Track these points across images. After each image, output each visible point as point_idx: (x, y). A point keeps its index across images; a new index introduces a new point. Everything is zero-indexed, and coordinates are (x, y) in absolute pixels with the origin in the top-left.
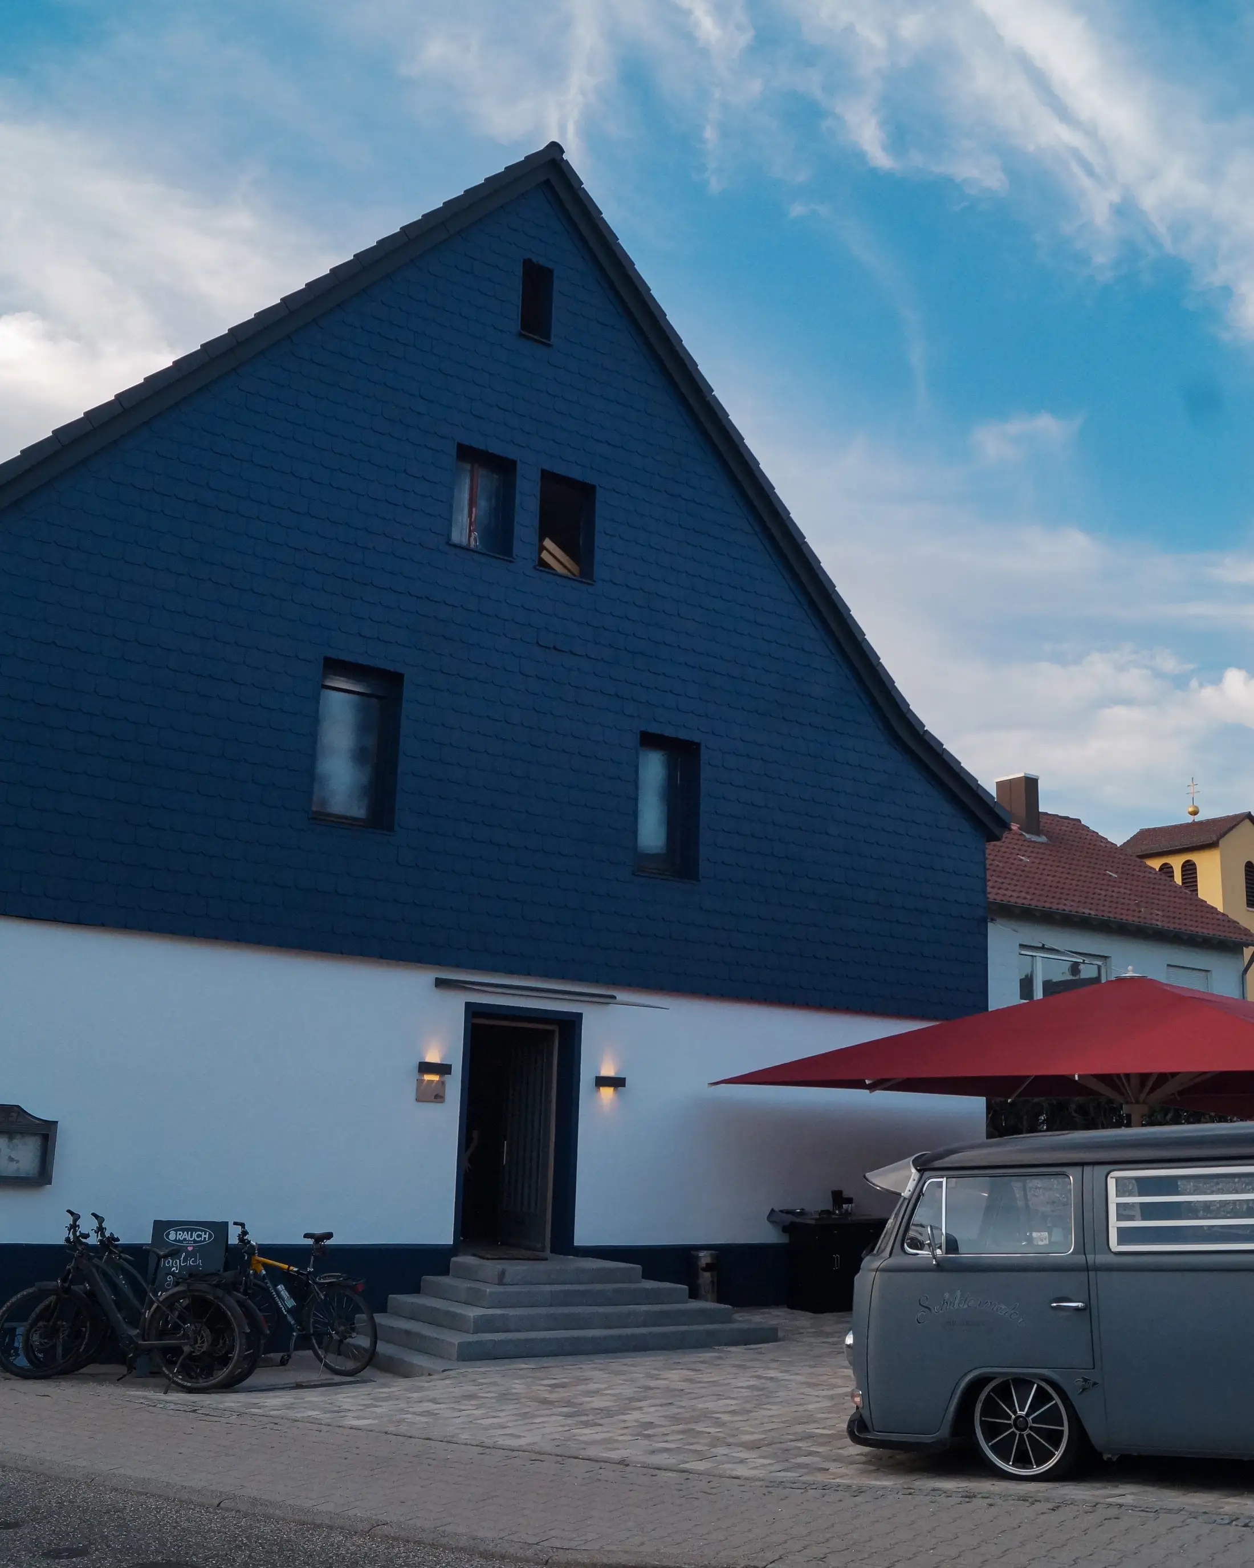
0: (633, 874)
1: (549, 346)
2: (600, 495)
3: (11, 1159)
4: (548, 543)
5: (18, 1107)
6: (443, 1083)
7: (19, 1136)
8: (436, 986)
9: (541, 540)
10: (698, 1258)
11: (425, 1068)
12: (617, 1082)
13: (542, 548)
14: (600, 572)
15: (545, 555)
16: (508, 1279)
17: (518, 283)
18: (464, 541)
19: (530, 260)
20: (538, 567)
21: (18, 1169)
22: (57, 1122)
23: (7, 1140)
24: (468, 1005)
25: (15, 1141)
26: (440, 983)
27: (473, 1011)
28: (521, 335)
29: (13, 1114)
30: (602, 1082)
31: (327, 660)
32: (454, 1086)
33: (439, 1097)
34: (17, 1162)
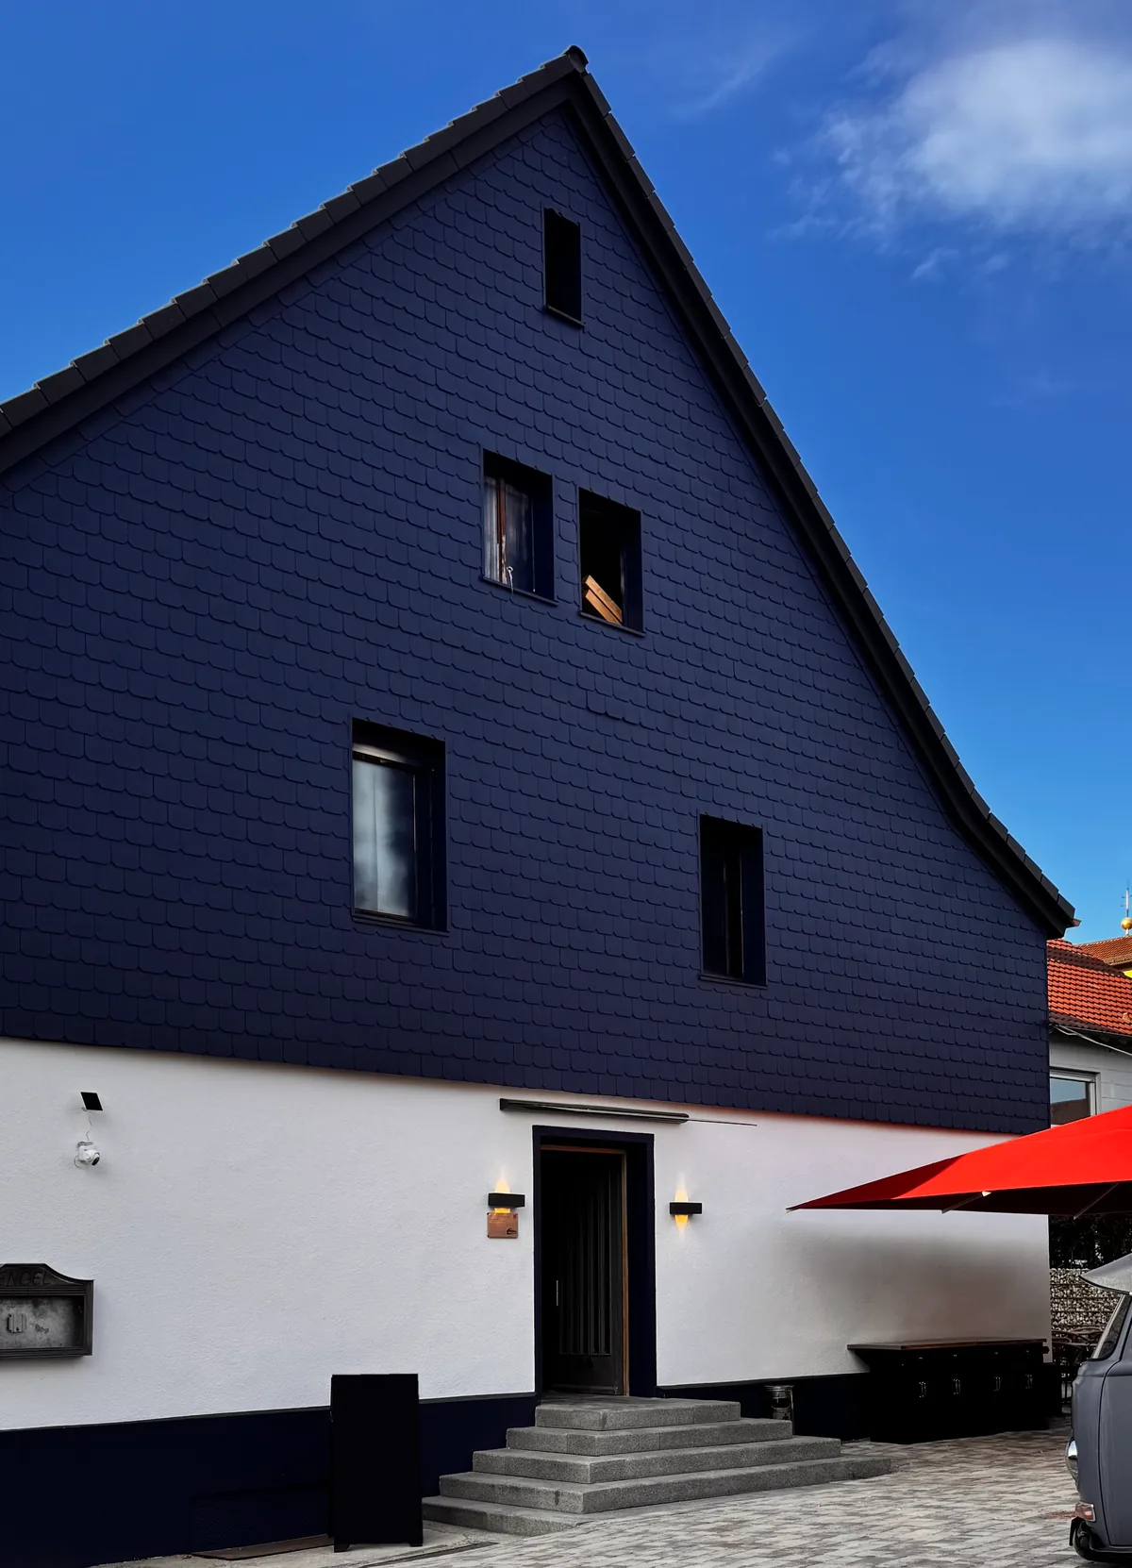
0: (699, 979)
1: (579, 327)
2: (646, 523)
3: (38, 1329)
4: (590, 582)
5: (45, 1266)
6: (515, 1216)
7: (45, 1301)
8: (501, 1109)
9: (584, 577)
10: (772, 1394)
11: (496, 1200)
12: (691, 1209)
13: (586, 588)
14: (649, 620)
15: (589, 596)
16: (609, 1424)
17: (538, 241)
18: (496, 577)
19: (552, 210)
20: (583, 614)
21: (49, 1340)
22: (92, 1281)
23: (32, 1308)
24: (535, 1128)
25: (41, 1307)
26: (506, 1106)
27: (541, 1135)
28: (546, 312)
29: (39, 1275)
30: (677, 1209)
31: (357, 722)
32: (526, 1220)
33: (511, 1233)
34: (47, 1331)
